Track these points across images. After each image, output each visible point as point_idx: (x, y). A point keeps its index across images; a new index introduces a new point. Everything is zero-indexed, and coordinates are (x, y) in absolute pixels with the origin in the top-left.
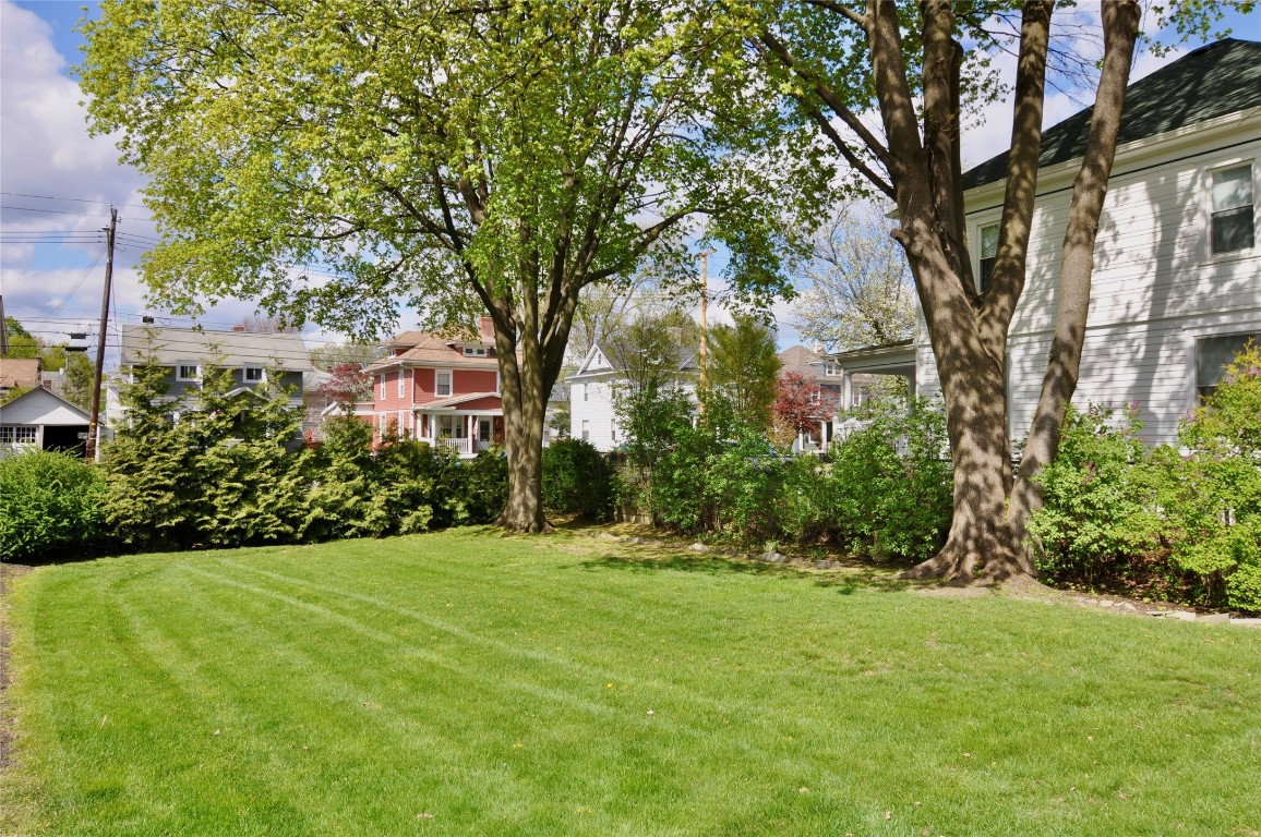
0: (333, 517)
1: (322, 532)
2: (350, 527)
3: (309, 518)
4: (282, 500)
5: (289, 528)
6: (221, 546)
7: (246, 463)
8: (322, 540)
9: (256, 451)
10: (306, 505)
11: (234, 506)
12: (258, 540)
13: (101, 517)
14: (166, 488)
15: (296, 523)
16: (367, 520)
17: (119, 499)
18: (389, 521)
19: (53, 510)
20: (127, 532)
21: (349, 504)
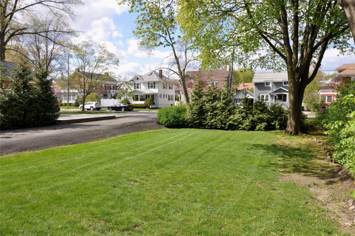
0: (236, 124)
1: (232, 127)
2: (240, 127)
3: (228, 123)
4: (222, 118)
5: (223, 126)
6: (208, 128)
7: (214, 108)
8: (233, 130)
10: (228, 120)
11: (212, 119)
12: (216, 128)
13: (184, 119)
14: (196, 114)
15: (225, 124)
16: (244, 125)
17: (188, 116)
18: (252, 126)
19: (175, 117)
20: (189, 123)
21: (240, 121)
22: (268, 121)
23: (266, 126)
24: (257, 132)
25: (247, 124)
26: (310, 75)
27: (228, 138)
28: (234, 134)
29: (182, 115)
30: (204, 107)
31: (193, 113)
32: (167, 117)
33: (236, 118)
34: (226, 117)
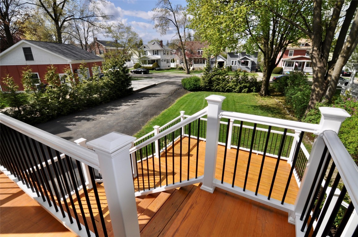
0: (231, 89)
1: (229, 91)
2: (233, 91)
3: (226, 89)
5: (223, 90)
6: (214, 91)
7: (218, 79)
8: (229, 92)
9: (221, 77)
10: (226, 87)
11: (217, 86)
12: (219, 91)
13: (200, 86)
15: (225, 89)
16: (236, 90)
17: (202, 84)
18: (240, 90)
19: (194, 85)
20: (202, 88)
21: (233, 87)
22: (249, 88)
23: (248, 90)
24: (243, 94)
25: (238, 89)
26: (277, 62)
27: (234, 101)
28: (233, 96)
29: (198, 83)
30: (212, 79)
31: (205, 82)
32: (190, 85)
33: (231, 86)
34: (225, 85)
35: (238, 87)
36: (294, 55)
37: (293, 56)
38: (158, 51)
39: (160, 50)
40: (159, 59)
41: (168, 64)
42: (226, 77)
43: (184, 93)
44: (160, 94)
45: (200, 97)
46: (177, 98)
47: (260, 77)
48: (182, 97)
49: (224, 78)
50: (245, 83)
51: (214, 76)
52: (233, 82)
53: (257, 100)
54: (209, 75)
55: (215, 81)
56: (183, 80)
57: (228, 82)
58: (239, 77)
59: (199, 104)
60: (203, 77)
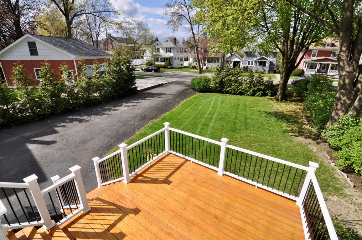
0: (243, 91)
1: (241, 94)
2: (246, 94)
3: (239, 91)
4: (235, 88)
6: (225, 94)
7: (230, 80)
8: (241, 95)
9: (233, 79)
10: (239, 89)
11: (228, 87)
12: (230, 93)
13: (210, 87)
15: (237, 91)
16: (249, 93)
17: (212, 85)
18: (253, 93)
19: (204, 86)
20: (213, 89)
21: (246, 90)
22: (264, 91)
23: (262, 93)
24: (256, 97)
25: (251, 92)
26: (296, 63)
27: (245, 105)
28: (245, 100)
29: (208, 84)
30: (224, 80)
31: (216, 83)
32: (199, 86)
33: (244, 88)
34: (238, 87)
35: (251, 90)
36: (318, 56)
37: (316, 57)
38: (171, 48)
39: (173, 48)
40: (172, 57)
41: (181, 63)
42: (239, 78)
43: (192, 95)
44: (165, 95)
45: (209, 99)
46: (183, 99)
47: (277, 79)
48: (188, 99)
49: (237, 79)
50: (259, 86)
51: (226, 76)
52: (246, 84)
53: (272, 105)
54: (220, 75)
55: (226, 82)
56: (192, 80)
57: (241, 84)
58: (253, 78)
59: (206, 107)
60: (213, 77)
